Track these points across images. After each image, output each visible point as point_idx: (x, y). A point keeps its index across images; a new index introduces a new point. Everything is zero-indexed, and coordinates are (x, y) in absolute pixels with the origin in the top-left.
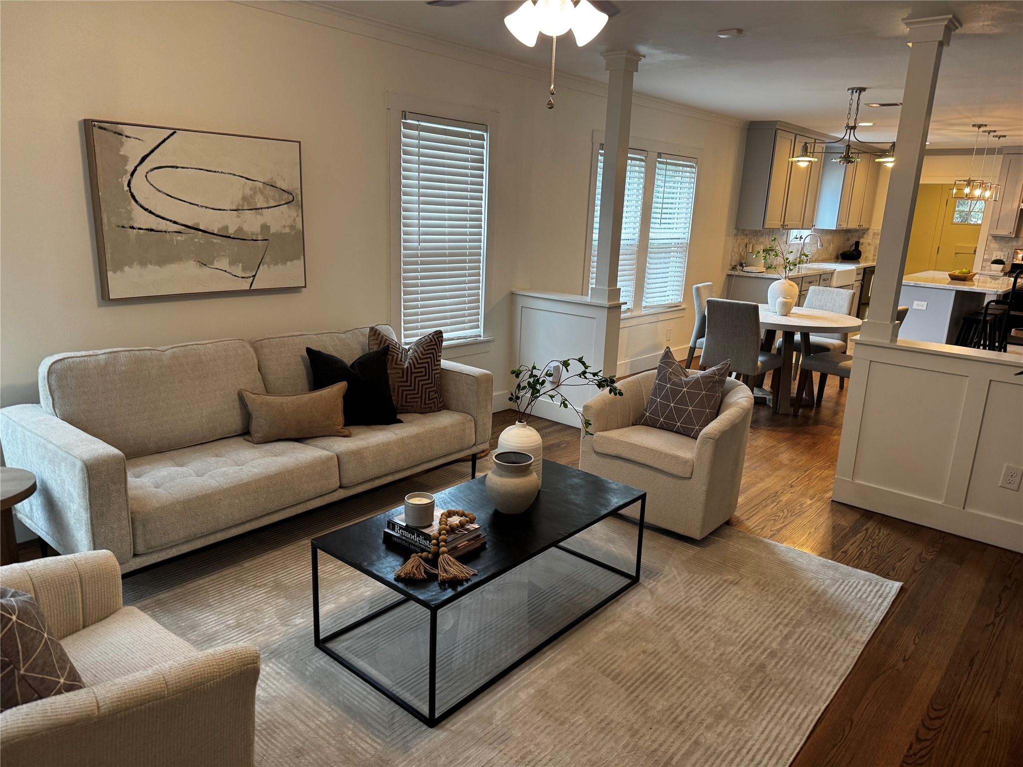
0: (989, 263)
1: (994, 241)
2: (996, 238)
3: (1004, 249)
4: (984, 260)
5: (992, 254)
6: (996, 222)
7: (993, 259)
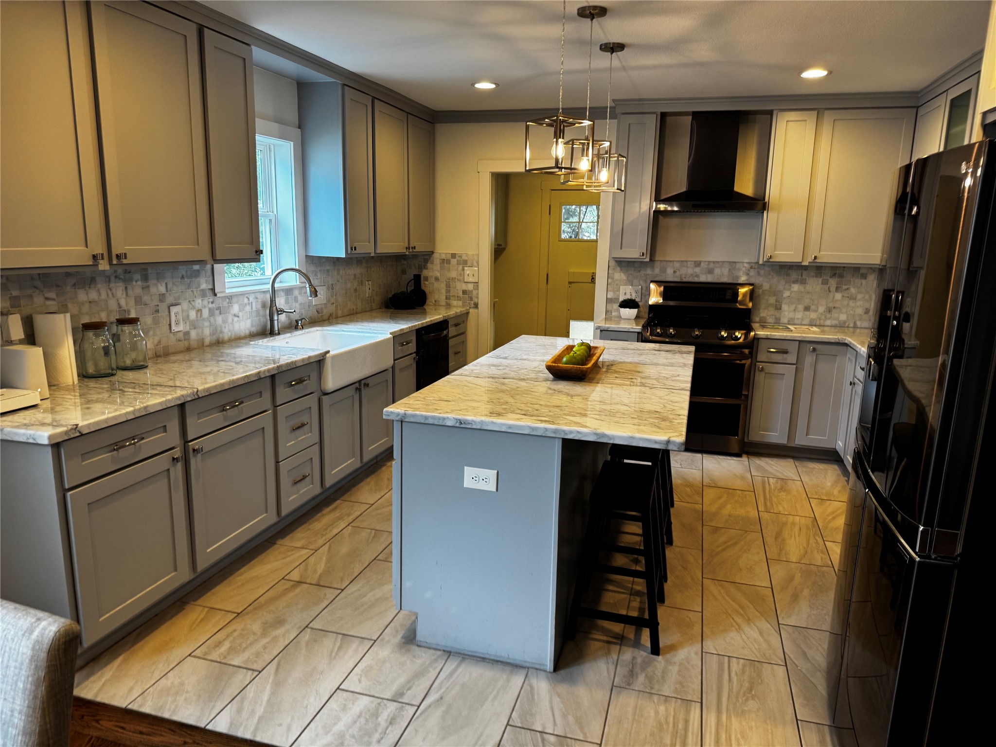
0: (616, 306)
1: (618, 269)
2: (622, 264)
3: (635, 281)
4: (609, 301)
5: (618, 290)
6: (620, 236)
7: (621, 299)
